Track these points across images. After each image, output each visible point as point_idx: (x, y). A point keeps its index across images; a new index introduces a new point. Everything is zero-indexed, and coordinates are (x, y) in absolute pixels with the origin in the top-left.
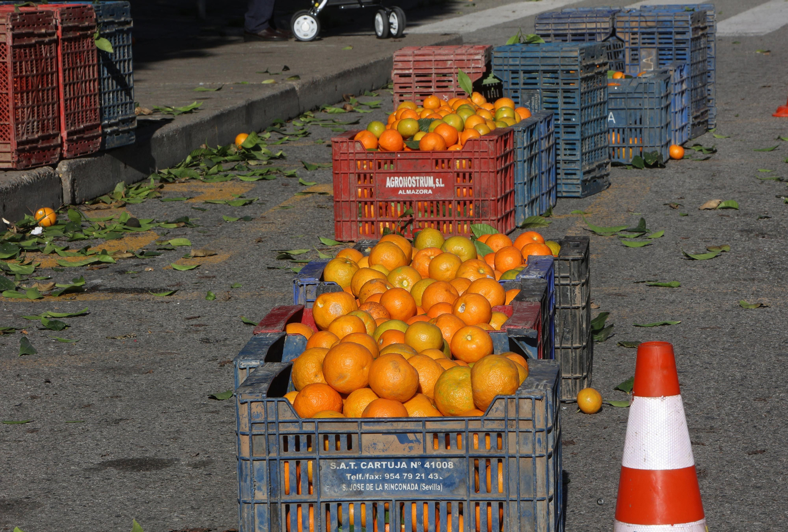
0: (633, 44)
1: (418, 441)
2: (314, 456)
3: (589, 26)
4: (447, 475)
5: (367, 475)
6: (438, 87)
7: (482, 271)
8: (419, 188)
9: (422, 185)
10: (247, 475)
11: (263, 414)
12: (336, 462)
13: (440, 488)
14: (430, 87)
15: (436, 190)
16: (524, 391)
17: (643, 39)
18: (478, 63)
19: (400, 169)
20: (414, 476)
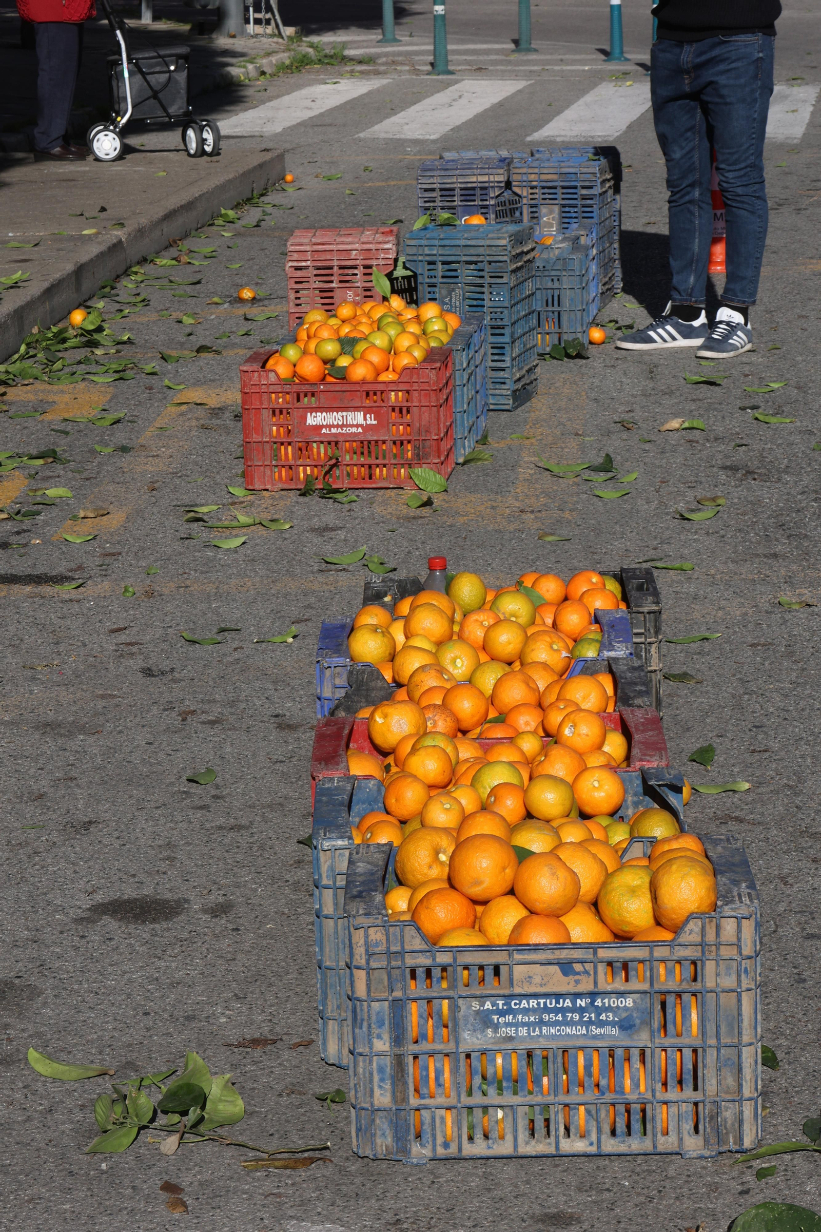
0: (532, 199)
1: (586, 972)
2: (451, 993)
3: (481, 179)
4: (624, 1015)
5: (520, 1017)
6: (341, 282)
7: (555, 647)
8: (347, 426)
9: (350, 422)
10: (362, 1020)
11: (384, 942)
12: (479, 1001)
13: (615, 1031)
14: (332, 282)
15: (367, 428)
16: (726, 908)
17: (543, 194)
18: (388, 253)
19: (324, 402)
20: (582, 1017)
